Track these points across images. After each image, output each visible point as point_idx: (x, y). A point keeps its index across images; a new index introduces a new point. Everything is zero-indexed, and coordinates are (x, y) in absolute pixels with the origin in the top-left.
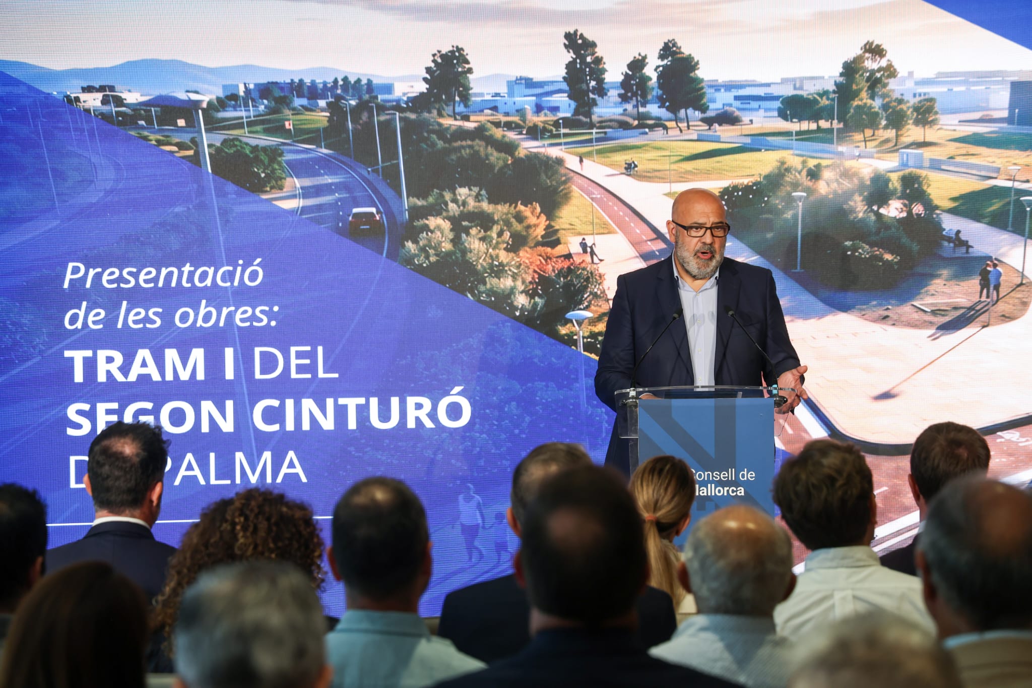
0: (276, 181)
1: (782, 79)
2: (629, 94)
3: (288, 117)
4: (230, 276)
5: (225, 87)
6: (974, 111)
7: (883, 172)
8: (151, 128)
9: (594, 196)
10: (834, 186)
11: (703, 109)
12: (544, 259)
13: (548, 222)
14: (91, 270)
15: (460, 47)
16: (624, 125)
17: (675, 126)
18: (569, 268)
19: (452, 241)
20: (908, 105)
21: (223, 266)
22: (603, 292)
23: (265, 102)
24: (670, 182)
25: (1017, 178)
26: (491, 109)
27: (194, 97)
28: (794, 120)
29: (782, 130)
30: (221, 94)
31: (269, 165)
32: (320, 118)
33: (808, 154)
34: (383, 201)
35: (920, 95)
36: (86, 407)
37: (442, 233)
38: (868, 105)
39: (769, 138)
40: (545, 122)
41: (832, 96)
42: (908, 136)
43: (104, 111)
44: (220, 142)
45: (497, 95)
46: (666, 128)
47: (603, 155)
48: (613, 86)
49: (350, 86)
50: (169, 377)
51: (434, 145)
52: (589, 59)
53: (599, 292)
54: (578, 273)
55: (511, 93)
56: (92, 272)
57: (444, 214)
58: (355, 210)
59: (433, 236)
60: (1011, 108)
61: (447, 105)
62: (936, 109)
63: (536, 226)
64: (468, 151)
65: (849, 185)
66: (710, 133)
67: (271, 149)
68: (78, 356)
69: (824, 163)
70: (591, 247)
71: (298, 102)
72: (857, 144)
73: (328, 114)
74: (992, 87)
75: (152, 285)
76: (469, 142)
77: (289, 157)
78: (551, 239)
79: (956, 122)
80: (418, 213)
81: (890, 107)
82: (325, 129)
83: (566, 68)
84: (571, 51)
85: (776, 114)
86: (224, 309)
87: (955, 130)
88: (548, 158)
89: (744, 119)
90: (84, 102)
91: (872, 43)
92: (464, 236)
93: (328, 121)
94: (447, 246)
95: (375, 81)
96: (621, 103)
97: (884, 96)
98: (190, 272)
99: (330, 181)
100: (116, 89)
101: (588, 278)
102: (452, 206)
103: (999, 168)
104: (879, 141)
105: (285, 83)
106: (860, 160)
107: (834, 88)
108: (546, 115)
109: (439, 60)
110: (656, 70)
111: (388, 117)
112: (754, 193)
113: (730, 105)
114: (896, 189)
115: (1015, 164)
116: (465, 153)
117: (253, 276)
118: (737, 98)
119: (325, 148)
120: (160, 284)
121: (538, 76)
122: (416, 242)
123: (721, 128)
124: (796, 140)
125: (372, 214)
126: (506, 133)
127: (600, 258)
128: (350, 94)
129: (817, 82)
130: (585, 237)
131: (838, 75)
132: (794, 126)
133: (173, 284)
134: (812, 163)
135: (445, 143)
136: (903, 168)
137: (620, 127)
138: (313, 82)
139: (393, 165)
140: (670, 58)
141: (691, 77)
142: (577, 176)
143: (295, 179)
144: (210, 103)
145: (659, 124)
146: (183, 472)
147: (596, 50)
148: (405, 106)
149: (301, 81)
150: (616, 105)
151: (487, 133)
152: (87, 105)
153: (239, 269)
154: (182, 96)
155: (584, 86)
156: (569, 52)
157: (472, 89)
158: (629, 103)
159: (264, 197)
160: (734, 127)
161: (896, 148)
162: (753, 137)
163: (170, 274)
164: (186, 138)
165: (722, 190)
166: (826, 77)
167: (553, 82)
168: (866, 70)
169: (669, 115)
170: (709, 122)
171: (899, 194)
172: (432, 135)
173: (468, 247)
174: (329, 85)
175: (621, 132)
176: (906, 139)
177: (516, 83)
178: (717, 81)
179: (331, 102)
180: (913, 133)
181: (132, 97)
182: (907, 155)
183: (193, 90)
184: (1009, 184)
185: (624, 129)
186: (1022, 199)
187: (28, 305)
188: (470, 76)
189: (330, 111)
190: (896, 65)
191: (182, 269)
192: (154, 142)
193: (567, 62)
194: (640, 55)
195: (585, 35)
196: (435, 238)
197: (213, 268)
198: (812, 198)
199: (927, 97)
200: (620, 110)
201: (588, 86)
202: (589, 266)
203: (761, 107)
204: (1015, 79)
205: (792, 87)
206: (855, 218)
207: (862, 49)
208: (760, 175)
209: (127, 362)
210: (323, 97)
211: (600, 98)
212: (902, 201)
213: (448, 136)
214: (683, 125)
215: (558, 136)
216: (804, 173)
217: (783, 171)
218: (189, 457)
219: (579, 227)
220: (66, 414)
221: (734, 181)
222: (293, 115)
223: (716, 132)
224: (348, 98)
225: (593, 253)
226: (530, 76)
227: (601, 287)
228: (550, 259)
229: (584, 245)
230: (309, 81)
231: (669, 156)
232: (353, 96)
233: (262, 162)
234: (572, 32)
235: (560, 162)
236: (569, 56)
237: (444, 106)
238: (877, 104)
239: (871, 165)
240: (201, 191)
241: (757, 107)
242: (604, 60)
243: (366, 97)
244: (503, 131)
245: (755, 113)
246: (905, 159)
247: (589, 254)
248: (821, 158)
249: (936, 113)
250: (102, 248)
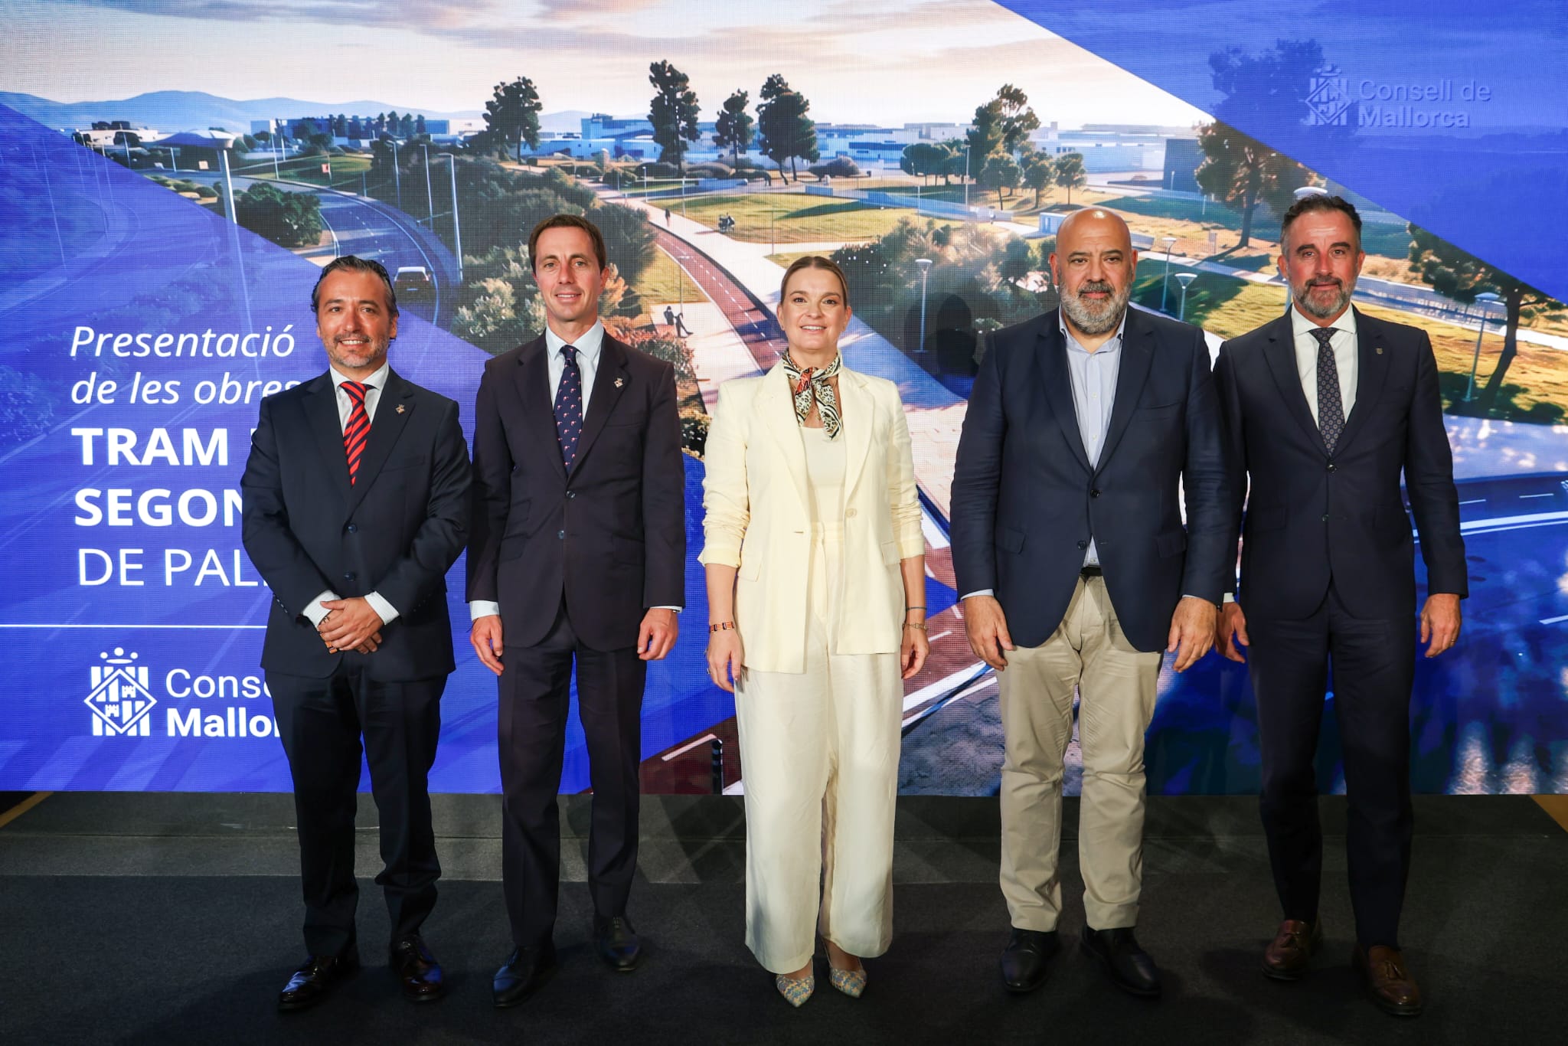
0: (311, 235)
1: (906, 125)
2: (726, 138)
3: (325, 159)
4: (257, 345)
5: (253, 124)
6: (1125, 171)
7: (1021, 239)
8: (168, 171)
9: (683, 257)
10: (965, 252)
11: (813, 157)
12: (621, 330)
13: (627, 287)
14: (101, 336)
15: (527, 78)
16: (719, 174)
17: (780, 176)
18: (651, 342)
19: (514, 307)
20: (1051, 161)
21: (248, 333)
22: (691, 371)
23: (300, 141)
24: (773, 243)
25: (1172, 251)
26: (561, 152)
27: (218, 135)
28: (919, 174)
29: (904, 185)
30: (249, 132)
31: (303, 215)
32: (363, 160)
33: (936, 214)
34: (435, 259)
35: (1064, 150)
36: (96, 493)
37: (502, 298)
38: (1005, 159)
39: (889, 194)
40: (625, 168)
41: (963, 146)
42: (1051, 197)
43: (117, 152)
44: (247, 188)
45: (570, 135)
46: (768, 179)
47: (693, 209)
48: (707, 127)
49: (397, 123)
50: (188, 461)
51: (494, 193)
52: (679, 95)
53: (686, 372)
54: (662, 348)
55: (586, 134)
56: (102, 338)
57: (505, 275)
58: (401, 269)
59: (492, 301)
60: (1167, 171)
61: (511, 147)
62: (1082, 167)
63: (613, 291)
64: (534, 201)
65: (981, 252)
66: (821, 186)
67: (305, 197)
68: (87, 435)
69: (954, 225)
70: (678, 318)
71: (338, 142)
72: (992, 205)
73: (371, 156)
74: (1146, 144)
75: (169, 354)
76: (536, 191)
77: (325, 206)
78: (631, 306)
79: (1105, 183)
80: (475, 274)
81: (1030, 163)
82: (368, 174)
83: (652, 106)
84: (658, 85)
85: (898, 165)
86: (250, 383)
87: (1103, 192)
88: (629, 211)
89: (860, 170)
90: (95, 140)
91: (1011, 87)
92: (528, 301)
93: (372, 164)
94: (507, 313)
95: (427, 118)
96: (716, 148)
97: (1023, 150)
98: (211, 339)
99: (372, 234)
100: (131, 126)
101: (674, 354)
102: (515, 267)
103: (1153, 239)
104: (1017, 201)
105: (322, 120)
106: (995, 223)
107: (966, 137)
108: (627, 160)
109: (503, 94)
110: (757, 110)
111: (442, 160)
112: (872, 258)
113: (845, 154)
114: (1035, 259)
115: (1170, 235)
116: (531, 203)
117: (283, 345)
118: (852, 145)
119: (368, 196)
120: (178, 353)
121: (618, 115)
122: (471, 308)
123: (834, 180)
124: (922, 197)
125: (421, 273)
126: (579, 180)
127: (688, 330)
128: (398, 132)
129: (946, 130)
130: (671, 305)
131: (971, 122)
132: (919, 181)
133: (193, 353)
134: (939, 225)
135: (507, 191)
136: (1043, 234)
137: (714, 176)
138: (355, 118)
139: (445, 217)
140: (774, 97)
141: (800, 120)
142: (663, 233)
143: (332, 232)
144: (236, 143)
145: (761, 173)
146: (204, 571)
147: (688, 85)
148: (461, 147)
149: (341, 117)
150: (711, 150)
151: (557, 181)
152: (98, 144)
153: (267, 337)
154: (205, 134)
155: (672, 127)
156: (655, 86)
157: (540, 127)
158: (725, 147)
159: (297, 252)
160: (849, 180)
161: (1036, 210)
162: (872, 192)
163: (189, 342)
164: (208, 183)
165: (833, 253)
166: (957, 125)
167: (635, 122)
168: (1003, 118)
169: (775, 164)
170: (820, 172)
171: (1039, 265)
172: (492, 182)
173: (532, 314)
174: (373, 122)
175: (716, 183)
176: (1048, 201)
177: (593, 122)
178: (830, 124)
179: (376, 142)
180: (1056, 194)
181: (149, 135)
182: (1049, 219)
183: (218, 127)
184: (1163, 257)
185: (720, 179)
186: (1177, 275)
187: (32, 375)
188: (539, 113)
189: (374, 152)
190: (1038, 114)
191: (203, 336)
192: (172, 188)
193: (653, 98)
194: (739, 91)
195: (676, 67)
196: (493, 304)
197: (237, 336)
198: (938, 267)
199: (1072, 152)
200: (715, 156)
201: (678, 128)
202: (675, 340)
203: (881, 157)
204: (1172, 136)
205: (917, 134)
206: (988, 291)
207: (998, 94)
208: (879, 236)
209: (141, 443)
210: (367, 136)
211: (692, 142)
212: (1042, 273)
213: (512, 183)
214: (789, 176)
215: (641, 185)
216: (930, 236)
217: (905, 233)
218: (211, 554)
219: (664, 293)
220: (74, 501)
221: (848, 243)
222: (331, 156)
223: (827, 184)
224: (395, 137)
225: (679, 325)
226: (609, 114)
227: (688, 365)
228: (629, 331)
229: (669, 315)
230: (351, 117)
231: (772, 212)
232: (401, 135)
233: (294, 210)
234: (660, 63)
235: (642, 215)
236: (654, 92)
237: (508, 148)
238: (1015, 158)
239: (1008, 230)
240: (225, 245)
241: (877, 157)
242: (697, 97)
243: (416, 136)
244: (577, 178)
245: (875, 164)
246: (1047, 223)
247: (675, 326)
248: (949, 219)
249: (1083, 172)
250: (113, 310)
